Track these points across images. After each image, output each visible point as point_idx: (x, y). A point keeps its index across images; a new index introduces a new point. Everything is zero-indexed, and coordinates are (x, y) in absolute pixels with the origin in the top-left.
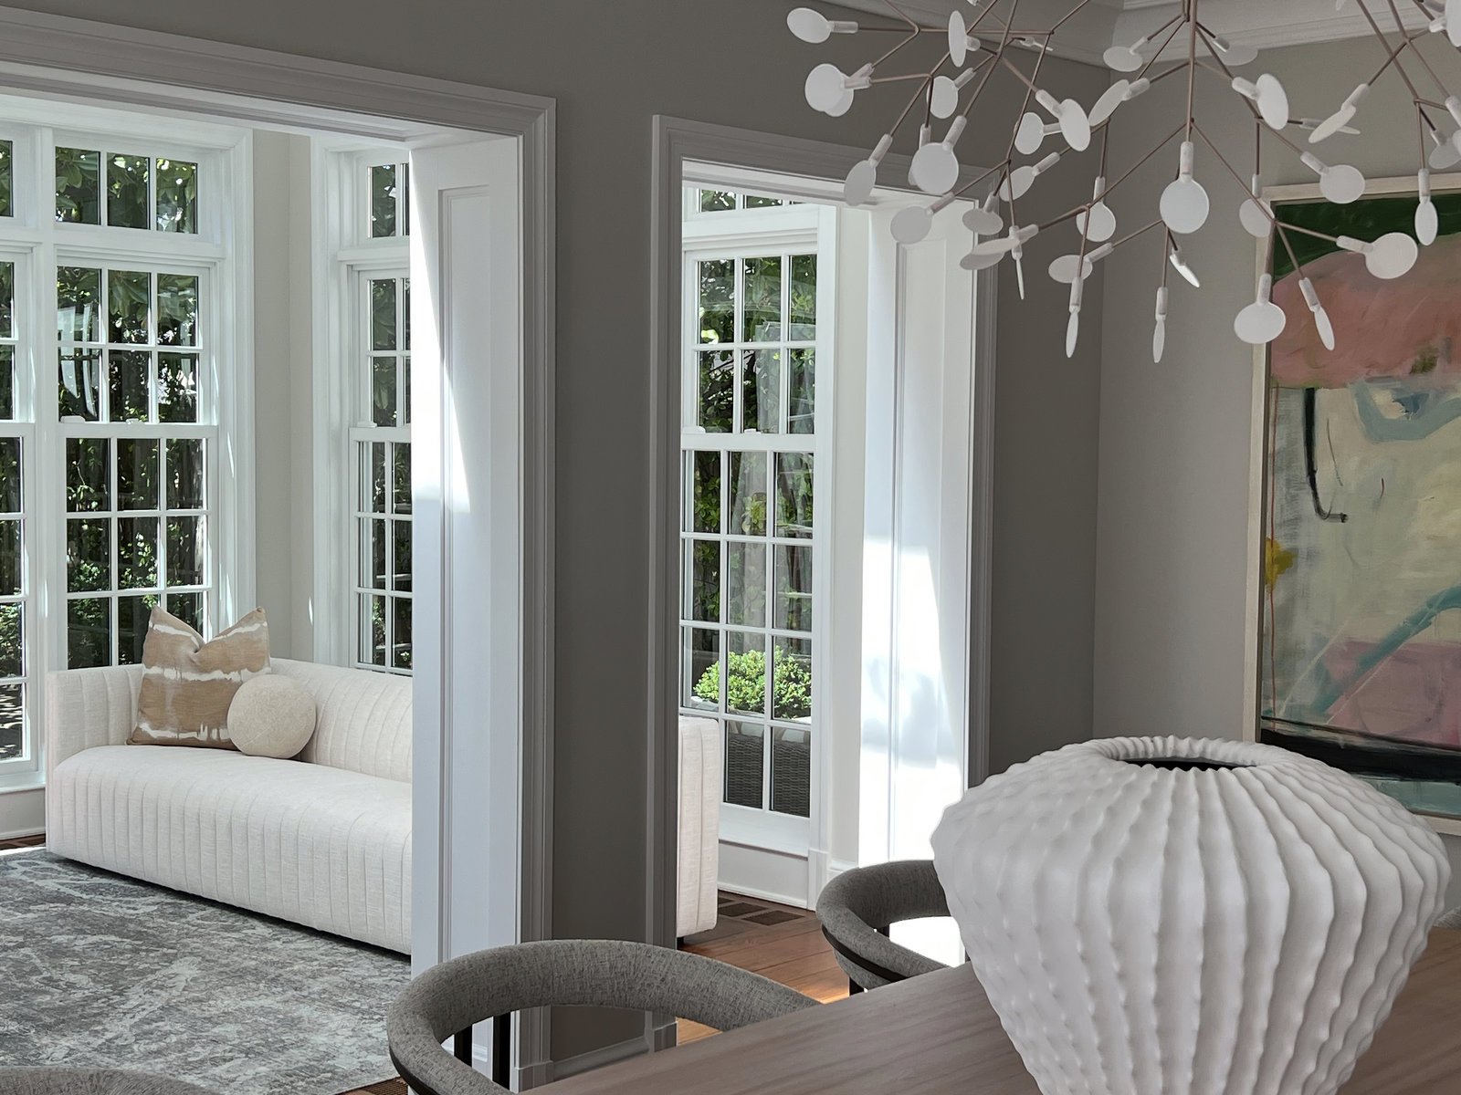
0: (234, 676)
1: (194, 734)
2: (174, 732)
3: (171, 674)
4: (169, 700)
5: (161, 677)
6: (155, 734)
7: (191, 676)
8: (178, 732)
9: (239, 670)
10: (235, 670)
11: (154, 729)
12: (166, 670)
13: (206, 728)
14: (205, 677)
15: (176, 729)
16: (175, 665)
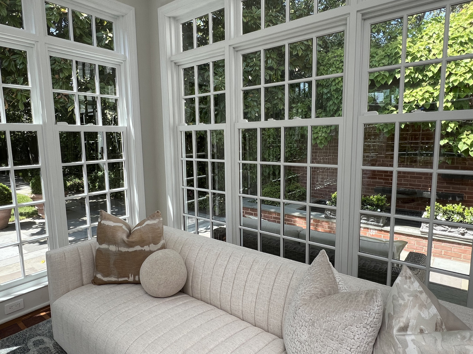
0: (146, 248)
1: (126, 279)
2: (116, 278)
3: (113, 248)
4: (112, 262)
5: (107, 250)
6: (106, 279)
7: (124, 249)
8: (118, 278)
9: (148, 244)
10: (146, 245)
11: (105, 277)
12: (110, 246)
13: (133, 275)
14: (131, 250)
15: (117, 276)
16: (115, 243)
